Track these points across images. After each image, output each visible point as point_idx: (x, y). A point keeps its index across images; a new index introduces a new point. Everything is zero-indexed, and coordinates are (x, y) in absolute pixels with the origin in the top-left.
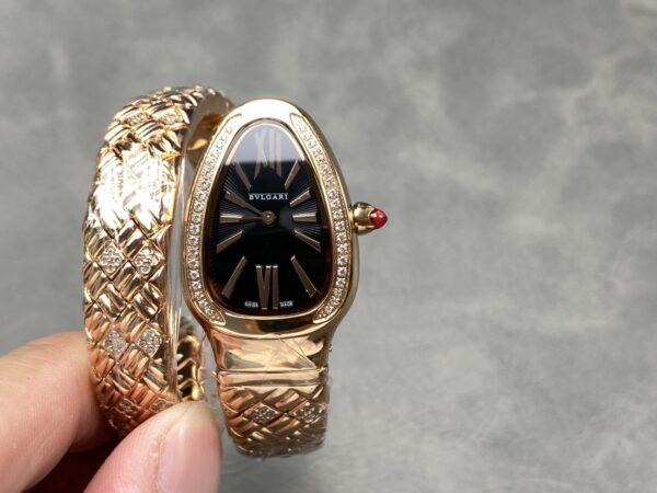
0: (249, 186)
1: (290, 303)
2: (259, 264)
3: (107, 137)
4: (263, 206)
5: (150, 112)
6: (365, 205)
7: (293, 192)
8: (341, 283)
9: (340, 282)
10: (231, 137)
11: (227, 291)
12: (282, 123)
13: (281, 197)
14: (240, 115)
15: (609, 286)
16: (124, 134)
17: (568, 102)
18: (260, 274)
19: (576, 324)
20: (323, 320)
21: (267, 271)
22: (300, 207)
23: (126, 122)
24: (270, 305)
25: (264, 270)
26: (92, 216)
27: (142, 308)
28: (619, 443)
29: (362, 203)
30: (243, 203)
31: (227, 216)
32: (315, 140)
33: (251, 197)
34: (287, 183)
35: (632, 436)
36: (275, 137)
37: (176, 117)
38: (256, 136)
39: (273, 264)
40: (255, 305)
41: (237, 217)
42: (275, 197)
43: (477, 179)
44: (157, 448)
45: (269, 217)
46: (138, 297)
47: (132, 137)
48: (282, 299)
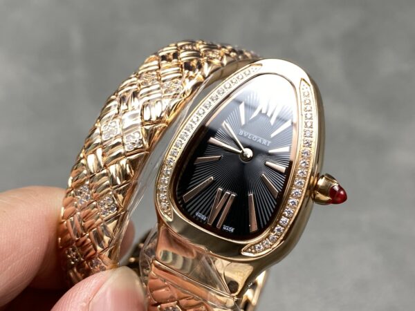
1: (232, 230)
2: (221, 187)
6: (330, 178)
8: (279, 230)
10: (246, 78)
12: (291, 83)
13: (264, 142)
14: (261, 65)
18: (218, 195)
20: (251, 255)
21: (225, 195)
24: (215, 223)
25: (223, 193)
29: (329, 176)
40: (204, 218)
42: (260, 141)
48: (227, 224)
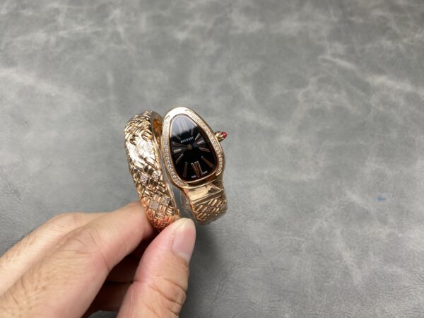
0: (180, 139)
1: (206, 172)
2: (192, 163)
4: (186, 143)
5: (136, 125)
7: (195, 136)
9: (220, 159)
10: (169, 125)
11: (185, 175)
12: (185, 114)
13: (191, 138)
14: (169, 116)
15: (317, 163)
16: (131, 135)
17: (300, 94)
18: (193, 166)
19: (305, 177)
21: (195, 164)
22: (198, 140)
23: (130, 131)
24: (200, 174)
26: (132, 166)
27: (160, 190)
28: (322, 223)
30: (179, 145)
31: (176, 151)
32: (196, 116)
33: (182, 142)
34: (192, 134)
35: (326, 220)
37: (146, 124)
39: (197, 161)
40: (195, 176)
41: (179, 150)
42: (189, 139)
43: (267, 122)
44: (173, 234)
45: (190, 146)
46: (157, 188)
47: (134, 136)
48: (203, 171)
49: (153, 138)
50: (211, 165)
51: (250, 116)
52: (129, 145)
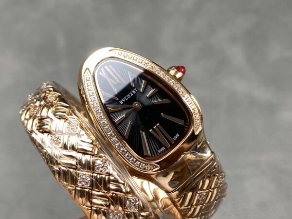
0: (117, 98)
1: (178, 135)
2: (150, 129)
3: (29, 128)
4: (130, 102)
12: (109, 58)
13: (134, 92)
16: (36, 121)
18: (154, 133)
21: (156, 129)
22: (146, 90)
24: (170, 143)
25: (154, 130)
30: (120, 108)
31: (118, 119)
33: (122, 103)
36: (110, 68)
38: (100, 73)
39: (155, 124)
40: (163, 149)
41: (123, 116)
42: (132, 94)
45: (137, 105)
47: (41, 119)
48: (173, 136)
49: (73, 111)
50: (181, 122)
51: (240, 86)
52: (38, 137)
